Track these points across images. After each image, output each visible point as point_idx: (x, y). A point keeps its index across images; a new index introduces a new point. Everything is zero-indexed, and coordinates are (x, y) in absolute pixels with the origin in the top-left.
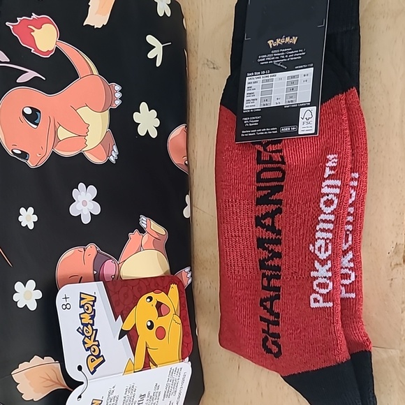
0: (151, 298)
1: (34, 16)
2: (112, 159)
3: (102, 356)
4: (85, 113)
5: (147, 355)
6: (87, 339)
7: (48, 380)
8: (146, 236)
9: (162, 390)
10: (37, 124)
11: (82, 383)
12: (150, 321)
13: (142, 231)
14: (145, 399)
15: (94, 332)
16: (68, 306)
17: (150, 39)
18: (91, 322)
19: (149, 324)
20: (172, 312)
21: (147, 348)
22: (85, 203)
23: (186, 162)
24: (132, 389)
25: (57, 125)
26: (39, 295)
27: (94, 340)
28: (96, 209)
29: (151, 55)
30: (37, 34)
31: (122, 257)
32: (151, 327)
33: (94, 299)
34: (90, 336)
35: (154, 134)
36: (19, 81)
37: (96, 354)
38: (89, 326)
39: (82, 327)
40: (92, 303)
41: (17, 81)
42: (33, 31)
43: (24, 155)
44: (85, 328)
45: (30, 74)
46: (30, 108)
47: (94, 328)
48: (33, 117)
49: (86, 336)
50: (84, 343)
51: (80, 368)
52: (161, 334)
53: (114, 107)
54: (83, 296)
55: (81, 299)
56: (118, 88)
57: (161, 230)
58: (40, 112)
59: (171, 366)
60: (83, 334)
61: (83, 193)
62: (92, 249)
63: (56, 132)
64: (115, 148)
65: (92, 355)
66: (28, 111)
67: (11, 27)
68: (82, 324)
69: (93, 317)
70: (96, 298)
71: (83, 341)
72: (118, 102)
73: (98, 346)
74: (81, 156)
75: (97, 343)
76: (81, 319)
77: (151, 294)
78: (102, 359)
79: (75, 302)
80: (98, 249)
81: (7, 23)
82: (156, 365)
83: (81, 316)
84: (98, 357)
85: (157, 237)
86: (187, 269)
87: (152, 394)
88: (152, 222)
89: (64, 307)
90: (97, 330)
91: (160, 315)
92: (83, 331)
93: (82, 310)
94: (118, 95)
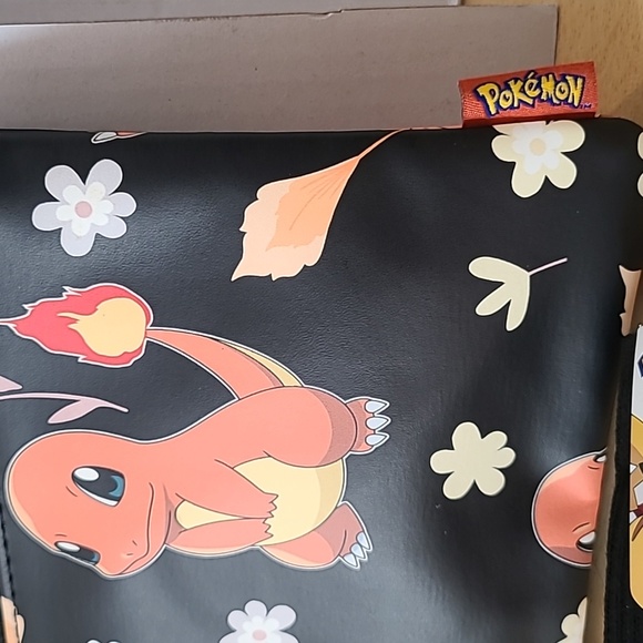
1: (70, 291)
2: (350, 560)
4: (263, 473)
10: (118, 499)
25: (175, 501)
29: (486, 307)
30: (85, 326)
36: (53, 420)
41: (50, 421)
42: (75, 321)
43: (88, 554)
45: (85, 405)
46: (95, 468)
48: (107, 483)
53: (362, 450)
56: (376, 405)
58: (122, 476)
63: (172, 515)
64: (363, 539)
67: (11, 326)
72: (377, 440)
94: (380, 422)
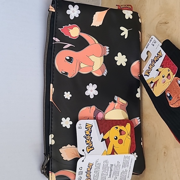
0: (117, 128)
1: (70, 25)
2: (104, 75)
3: (93, 147)
4: (93, 58)
5: (113, 149)
6: (87, 141)
7: (73, 154)
8: (117, 104)
9: (121, 164)
10: (72, 63)
11: (84, 156)
12: (116, 137)
13: (115, 102)
14: (113, 166)
15: (91, 138)
16: (81, 128)
17: (122, 28)
18: (90, 134)
19: (115, 137)
20: (127, 134)
21: (113, 146)
22: (92, 91)
23: (139, 75)
24: (106, 161)
25: (80, 62)
26: (71, 123)
27: (90, 141)
28: (96, 93)
29: (122, 34)
30: (71, 31)
31: (106, 111)
32: (116, 139)
33: (92, 126)
34: (89, 139)
35: (124, 64)
37: (91, 146)
38: (89, 136)
39: (86, 136)
40: (91, 127)
41: (63, 48)
42: (69, 30)
43: (66, 73)
44: (87, 136)
45: (69, 45)
46: (69, 57)
47: (91, 136)
48: (70, 60)
49: (87, 139)
50: (86, 142)
51: (83, 150)
52: (121, 142)
53: (106, 55)
54: (87, 124)
55: (86, 125)
56: (107, 48)
57: (125, 102)
58: (73, 58)
59: (124, 155)
60: (86, 138)
61: (91, 87)
62: (94, 108)
63: (80, 65)
64: (106, 70)
65: (89, 146)
66: (68, 58)
67: (61, 30)
68: (86, 135)
69: (90, 133)
70: (92, 125)
71: (86, 141)
72: (108, 53)
73: (92, 143)
74: (91, 73)
75: (91, 142)
76: (85, 133)
77: (117, 126)
78: (93, 148)
79: (84, 126)
80: (96, 108)
81: (59, 29)
82: (117, 154)
83: (86, 132)
84: (91, 147)
85: (122, 104)
86: (138, 118)
87: (116, 165)
88: (120, 98)
89: (79, 128)
90: (92, 137)
91: (121, 134)
92: (86, 137)
93: (86, 130)
94: (108, 50)
